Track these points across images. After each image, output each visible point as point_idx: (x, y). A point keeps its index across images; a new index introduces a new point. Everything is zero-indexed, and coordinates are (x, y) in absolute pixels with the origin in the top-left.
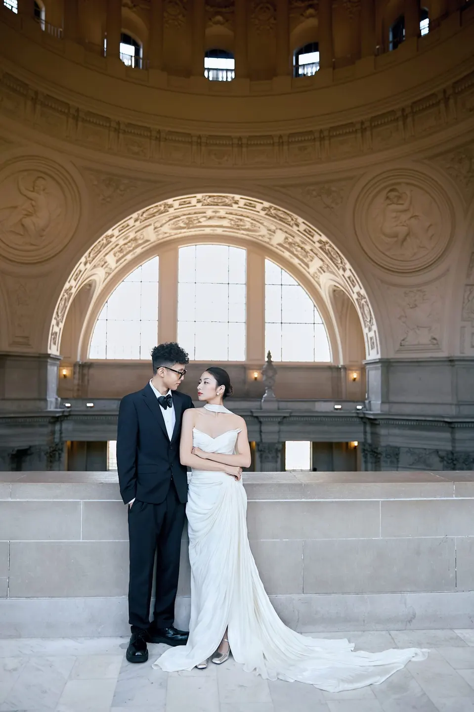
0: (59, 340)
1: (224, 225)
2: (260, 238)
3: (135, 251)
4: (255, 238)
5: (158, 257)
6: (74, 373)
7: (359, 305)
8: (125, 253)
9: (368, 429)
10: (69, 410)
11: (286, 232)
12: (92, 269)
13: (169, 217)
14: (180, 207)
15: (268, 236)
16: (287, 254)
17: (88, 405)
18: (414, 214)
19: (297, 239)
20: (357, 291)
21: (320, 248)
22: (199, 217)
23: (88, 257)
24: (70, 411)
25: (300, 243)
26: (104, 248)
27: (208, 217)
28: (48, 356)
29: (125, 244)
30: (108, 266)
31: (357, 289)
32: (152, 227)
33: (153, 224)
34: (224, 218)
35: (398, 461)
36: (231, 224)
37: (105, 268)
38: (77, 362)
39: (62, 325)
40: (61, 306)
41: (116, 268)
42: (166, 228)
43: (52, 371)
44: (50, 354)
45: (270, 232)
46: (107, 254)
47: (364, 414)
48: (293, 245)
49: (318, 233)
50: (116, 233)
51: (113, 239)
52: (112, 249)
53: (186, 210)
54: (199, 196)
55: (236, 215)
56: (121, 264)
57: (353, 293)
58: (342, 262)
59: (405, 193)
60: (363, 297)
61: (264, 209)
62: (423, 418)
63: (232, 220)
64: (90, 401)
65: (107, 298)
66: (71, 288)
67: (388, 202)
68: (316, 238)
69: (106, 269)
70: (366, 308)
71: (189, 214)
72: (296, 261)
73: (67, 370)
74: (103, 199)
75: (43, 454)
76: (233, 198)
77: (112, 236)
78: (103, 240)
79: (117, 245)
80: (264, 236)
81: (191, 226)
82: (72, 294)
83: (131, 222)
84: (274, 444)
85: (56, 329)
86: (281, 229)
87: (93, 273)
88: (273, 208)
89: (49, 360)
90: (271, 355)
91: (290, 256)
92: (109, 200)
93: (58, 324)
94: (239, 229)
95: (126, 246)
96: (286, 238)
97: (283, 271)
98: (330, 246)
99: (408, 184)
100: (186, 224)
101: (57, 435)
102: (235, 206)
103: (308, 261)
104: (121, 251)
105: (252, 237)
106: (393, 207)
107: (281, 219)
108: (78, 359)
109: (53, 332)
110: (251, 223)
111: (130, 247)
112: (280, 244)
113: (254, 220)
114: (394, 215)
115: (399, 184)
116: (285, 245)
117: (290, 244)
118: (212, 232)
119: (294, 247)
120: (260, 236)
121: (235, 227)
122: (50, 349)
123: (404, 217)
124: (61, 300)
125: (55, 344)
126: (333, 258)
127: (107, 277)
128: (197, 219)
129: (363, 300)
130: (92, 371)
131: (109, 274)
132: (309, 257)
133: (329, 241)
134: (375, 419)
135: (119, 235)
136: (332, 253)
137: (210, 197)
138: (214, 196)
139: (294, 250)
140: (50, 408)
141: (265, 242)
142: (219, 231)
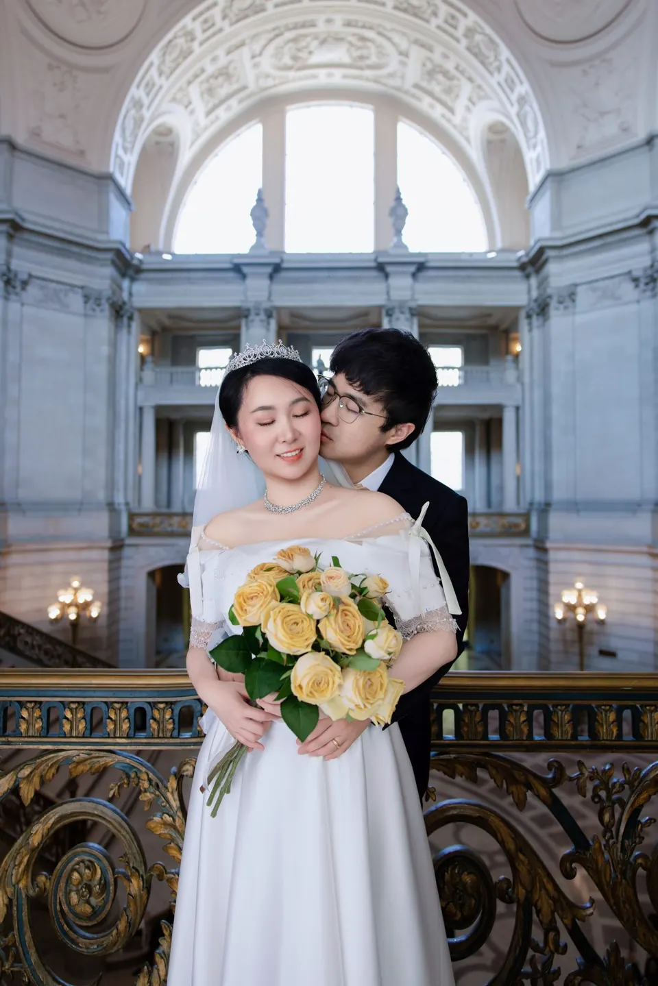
0: (128, 177)
1: (342, 60)
2: (391, 82)
3: (229, 103)
4: (386, 84)
5: (261, 125)
7: (520, 122)
10: (140, 260)
11: (422, 43)
12: (172, 98)
15: (400, 70)
16: (426, 103)
17: (166, 258)
19: (438, 53)
20: (516, 97)
21: (468, 47)
22: (308, 39)
23: (162, 58)
24: (142, 262)
25: (442, 61)
26: (184, 60)
27: (321, 37)
28: (110, 177)
29: (214, 76)
30: (195, 117)
31: (516, 91)
32: (248, 50)
33: (249, 42)
34: (341, 38)
35: (574, 307)
36: (351, 54)
37: (190, 115)
39: (132, 158)
40: (129, 127)
41: (206, 127)
42: (268, 62)
44: (113, 175)
45: (402, 58)
46: (189, 81)
47: (527, 254)
48: (433, 73)
49: (463, 12)
50: (199, 31)
51: (196, 48)
52: (197, 74)
53: (291, 11)
56: (212, 123)
57: (513, 106)
58: (495, 54)
60: (525, 100)
63: (353, 44)
66: (141, 104)
68: (461, 27)
69: (192, 119)
70: (529, 116)
71: (295, 27)
75: (103, 301)
77: (193, 37)
78: (179, 35)
79: (202, 69)
80: (394, 73)
81: (299, 62)
82: (145, 118)
83: (217, 17)
84: (406, 301)
85: (123, 155)
86: (415, 40)
87: (173, 111)
89: (112, 185)
90: (401, 191)
91: (430, 105)
93: (125, 151)
95: (216, 82)
96: (424, 62)
98: (479, 31)
101: (126, 294)
103: (454, 100)
104: (209, 89)
105: (381, 82)
107: (415, 12)
109: (118, 154)
110: (378, 45)
111: (222, 89)
112: (415, 84)
113: (381, 34)
116: (423, 84)
117: (429, 73)
118: (328, 78)
119: (433, 79)
120: (390, 75)
121: (357, 62)
124: (127, 111)
125: (122, 175)
126: (484, 56)
127: (195, 140)
128: (307, 47)
129: (525, 104)
131: (197, 136)
132: (455, 87)
133: (478, 20)
134: (542, 252)
135: (203, 43)
136: (483, 47)
139: (434, 86)
141: (397, 87)
142: (338, 76)
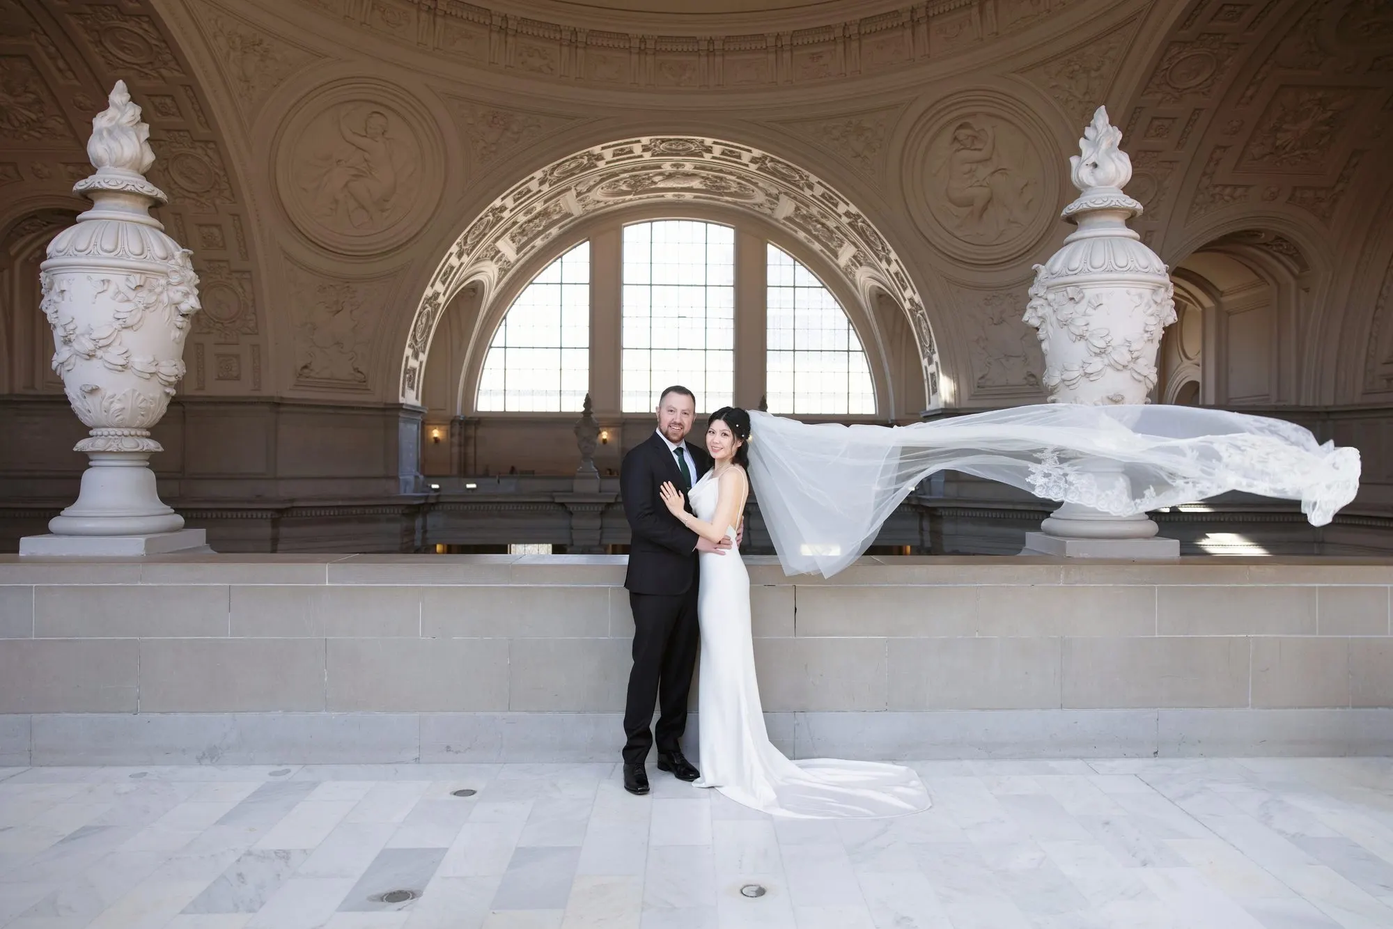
0: (420, 380)
1: (695, 187)
2: (757, 208)
3: (547, 233)
4: (749, 208)
5: (588, 242)
6: (452, 435)
7: (913, 320)
8: (530, 235)
9: (926, 524)
10: (437, 494)
11: (795, 198)
12: (473, 264)
13: (600, 176)
14: (615, 158)
15: (768, 205)
16: (801, 235)
17: (469, 486)
18: (1000, 167)
19: (814, 211)
20: (909, 296)
21: (850, 224)
22: (651, 175)
23: (463, 244)
24: (438, 496)
25: (819, 217)
26: (491, 229)
27: (667, 174)
28: (399, 407)
29: (530, 221)
30: (503, 259)
31: (908, 293)
32: (573, 192)
33: (573, 188)
34: (694, 175)
36: (705, 185)
37: (497, 262)
38: (455, 417)
39: (423, 357)
40: (421, 326)
41: (518, 261)
42: (598, 194)
43: (408, 432)
44: (402, 404)
45: (770, 199)
46: (497, 239)
47: (919, 499)
48: (809, 219)
49: (843, 200)
50: (509, 203)
51: (506, 214)
52: (507, 230)
53: (628, 163)
54: (645, 140)
55: (711, 170)
56: (525, 254)
57: (905, 300)
58: (883, 248)
59: (983, 130)
60: (918, 307)
61: (754, 160)
62: (1010, 507)
63: (707, 179)
64: (472, 479)
65: (505, 312)
66: (436, 295)
67: (957, 146)
68: (842, 208)
69: (500, 263)
70: (924, 325)
71: (633, 170)
72: (817, 246)
73: (439, 430)
74: (485, 148)
76: (702, 142)
77: (503, 209)
78: (487, 216)
79: (515, 223)
80: (762, 205)
81: (640, 189)
82: (439, 304)
83: (534, 186)
85: (413, 363)
86: (786, 194)
87: (476, 271)
88: (769, 159)
89: (401, 414)
91: (807, 238)
92: (494, 148)
93: (416, 356)
94: (720, 194)
95: (531, 224)
96: (797, 209)
97: (797, 263)
98: (864, 222)
99: (990, 115)
100: (629, 186)
101: (418, 536)
102: (707, 157)
103: (836, 247)
104: (523, 232)
105: (744, 206)
106: (965, 154)
107: (784, 177)
108: (458, 413)
109: (408, 368)
110: (739, 183)
111: (538, 226)
112: (788, 219)
113: (743, 178)
114: (967, 167)
115: (974, 114)
116: (797, 220)
117: (804, 217)
118: (676, 198)
119: (809, 223)
120: (754, 204)
121: (714, 190)
122: (403, 395)
123: (983, 172)
124: (419, 316)
125: (412, 387)
126: (870, 240)
127: (503, 276)
128: (649, 179)
129: (919, 312)
130: (481, 432)
131: (506, 271)
132: (836, 240)
133: (861, 213)
134: (935, 509)
135: (516, 207)
136: (868, 233)
137: (663, 141)
138: (670, 140)
139: (811, 228)
140: (405, 492)
141: (766, 215)
142: (688, 196)
